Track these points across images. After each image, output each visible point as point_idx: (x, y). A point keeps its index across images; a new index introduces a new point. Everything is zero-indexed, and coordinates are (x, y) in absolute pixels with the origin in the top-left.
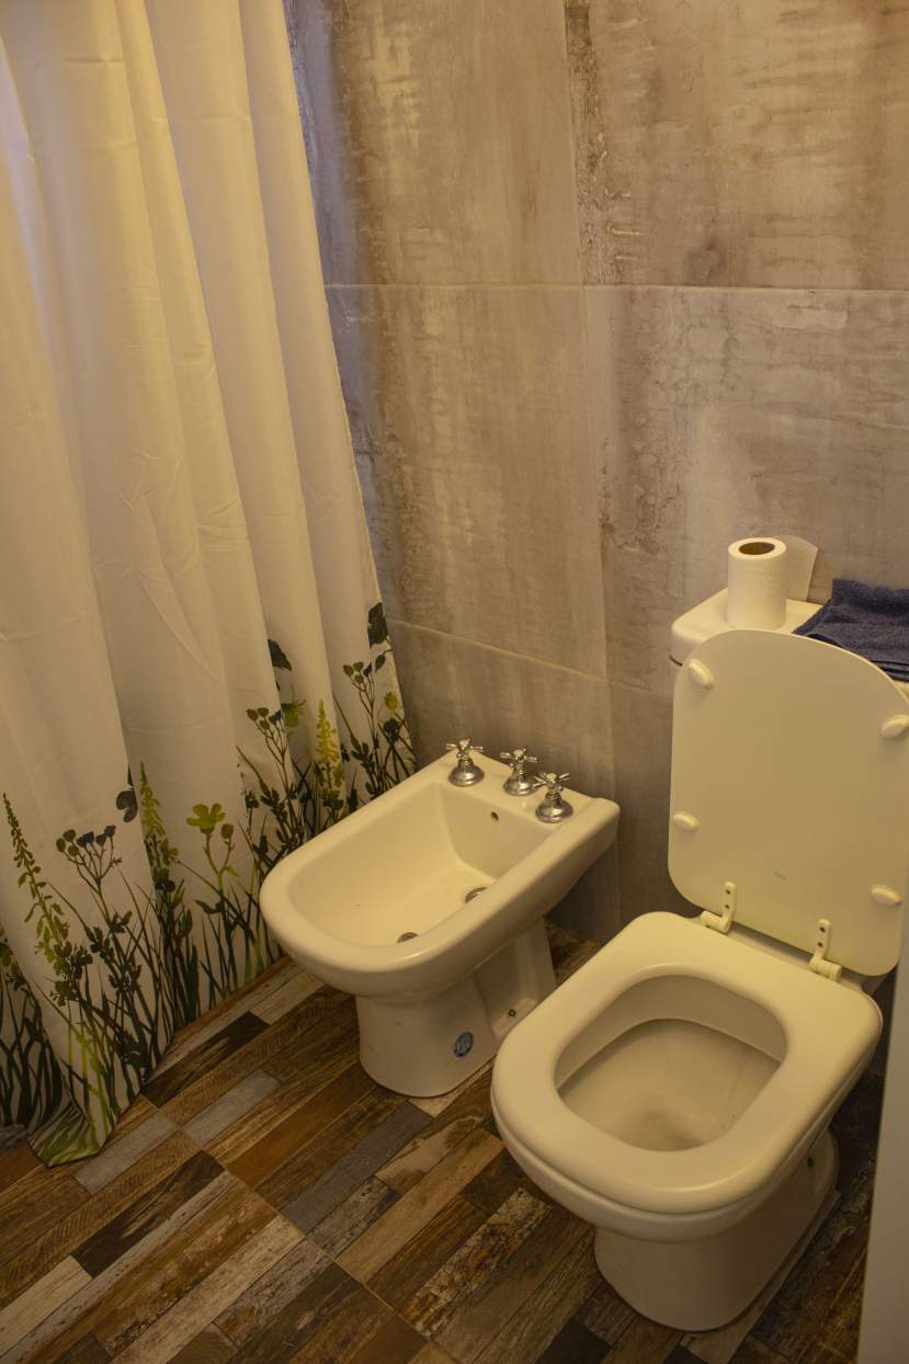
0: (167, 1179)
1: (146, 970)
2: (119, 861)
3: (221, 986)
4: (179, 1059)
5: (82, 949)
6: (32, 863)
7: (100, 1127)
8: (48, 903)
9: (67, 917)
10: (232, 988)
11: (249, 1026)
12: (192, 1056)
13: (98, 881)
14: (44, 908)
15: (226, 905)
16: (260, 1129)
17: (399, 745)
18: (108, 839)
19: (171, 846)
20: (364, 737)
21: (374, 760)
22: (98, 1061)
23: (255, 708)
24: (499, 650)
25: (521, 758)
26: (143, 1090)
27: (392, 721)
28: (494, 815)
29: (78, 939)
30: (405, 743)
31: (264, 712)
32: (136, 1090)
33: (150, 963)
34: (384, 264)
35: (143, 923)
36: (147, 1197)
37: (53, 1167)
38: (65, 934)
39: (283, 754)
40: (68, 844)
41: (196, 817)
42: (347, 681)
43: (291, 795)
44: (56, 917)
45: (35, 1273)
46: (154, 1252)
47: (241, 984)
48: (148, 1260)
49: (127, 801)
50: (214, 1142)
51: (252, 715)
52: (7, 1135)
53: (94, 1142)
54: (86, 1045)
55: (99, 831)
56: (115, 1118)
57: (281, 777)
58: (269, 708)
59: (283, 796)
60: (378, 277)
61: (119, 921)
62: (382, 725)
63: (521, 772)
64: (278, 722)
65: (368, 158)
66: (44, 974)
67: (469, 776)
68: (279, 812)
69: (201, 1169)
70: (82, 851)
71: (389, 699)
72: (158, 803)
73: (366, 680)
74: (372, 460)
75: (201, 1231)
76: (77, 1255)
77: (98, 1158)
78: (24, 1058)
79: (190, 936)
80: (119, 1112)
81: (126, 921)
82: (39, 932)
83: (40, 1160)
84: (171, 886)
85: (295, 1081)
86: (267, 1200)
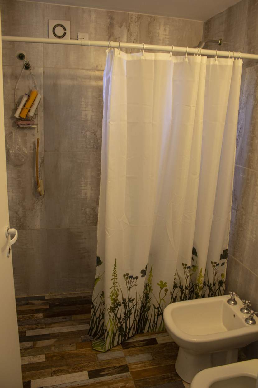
0: (115, 367)
1: (133, 314)
2: (136, 285)
3: (151, 328)
4: (134, 341)
5: (120, 302)
6: (116, 277)
7: (107, 346)
8: (116, 288)
9: (119, 293)
10: (154, 330)
11: (153, 342)
12: (137, 342)
13: (130, 288)
14: (115, 288)
15: (160, 309)
16: (142, 367)
17: (221, 288)
18: (136, 279)
19: (152, 288)
20: (211, 282)
21: (212, 289)
22: (113, 330)
23: (184, 263)
24: (253, 272)
25: (247, 303)
26: (121, 343)
27: (221, 281)
28: (234, 316)
29: (120, 299)
30: (223, 288)
31: (186, 265)
32: (120, 342)
33: (135, 313)
34: (252, 164)
35: (137, 303)
36: (109, 368)
37: (94, 350)
38: (117, 297)
39: (187, 277)
40: (126, 276)
41: (160, 283)
42: (211, 266)
43: (186, 288)
44: (117, 292)
45: (79, 370)
46: (104, 381)
47: (157, 330)
48: (102, 382)
49: (144, 272)
50: (131, 364)
51: (183, 264)
52: (89, 338)
53: (105, 349)
54: (112, 324)
55: (134, 276)
56: (112, 346)
57: (185, 282)
58: (187, 264)
59: (184, 288)
60: (249, 167)
61: (131, 299)
62: (218, 281)
63: (246, 307)
64: (189, 269)
65: (254, 137)
66: (109, 303)
67: (233, 302)
68: (182, 291)
69: (124, 369)
70: (129, 279)
71: (222, 275)
72: (152, 276)
73: (216, 267)
74: (237, 212)
75: (117, 383)
76: (89, 372)
77: (104, 354)
78: (99, 322)
79: (148, 312)
80: (114, 345)
81: (133, 300)
82: (111, 293)
83: (92, 347)
84: (148, 298)
85: (157, 360)
86: (135, 385)
